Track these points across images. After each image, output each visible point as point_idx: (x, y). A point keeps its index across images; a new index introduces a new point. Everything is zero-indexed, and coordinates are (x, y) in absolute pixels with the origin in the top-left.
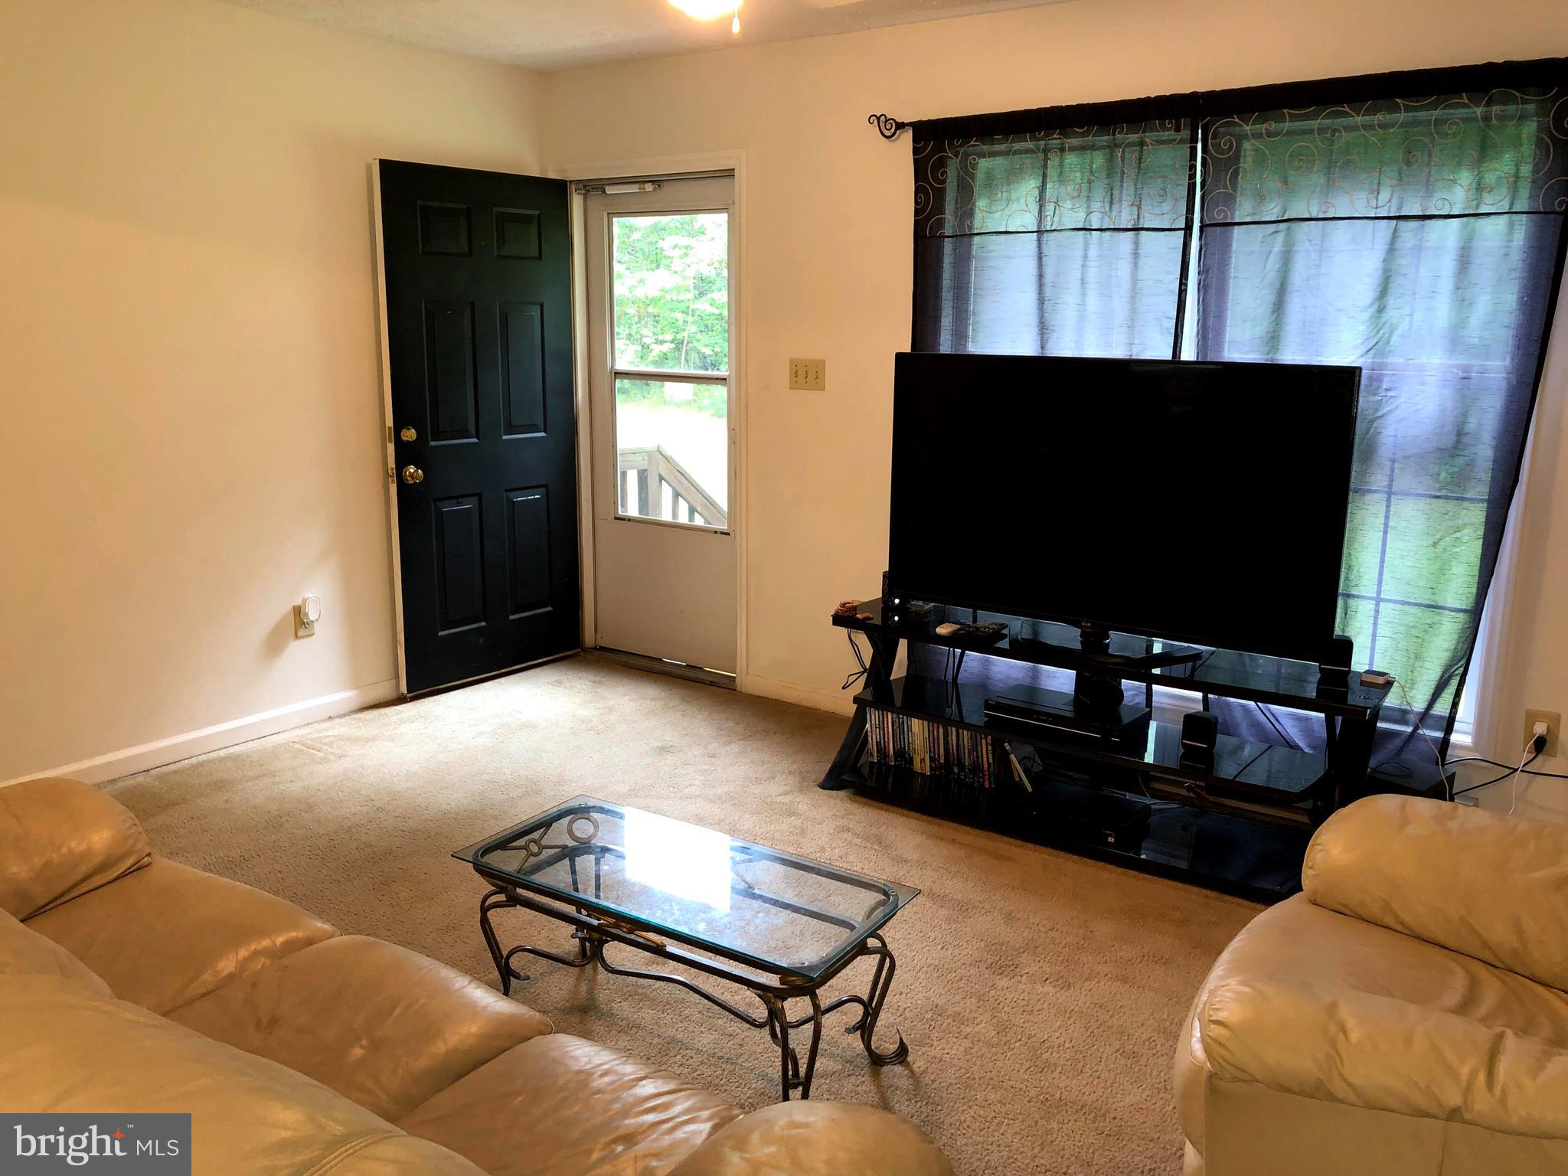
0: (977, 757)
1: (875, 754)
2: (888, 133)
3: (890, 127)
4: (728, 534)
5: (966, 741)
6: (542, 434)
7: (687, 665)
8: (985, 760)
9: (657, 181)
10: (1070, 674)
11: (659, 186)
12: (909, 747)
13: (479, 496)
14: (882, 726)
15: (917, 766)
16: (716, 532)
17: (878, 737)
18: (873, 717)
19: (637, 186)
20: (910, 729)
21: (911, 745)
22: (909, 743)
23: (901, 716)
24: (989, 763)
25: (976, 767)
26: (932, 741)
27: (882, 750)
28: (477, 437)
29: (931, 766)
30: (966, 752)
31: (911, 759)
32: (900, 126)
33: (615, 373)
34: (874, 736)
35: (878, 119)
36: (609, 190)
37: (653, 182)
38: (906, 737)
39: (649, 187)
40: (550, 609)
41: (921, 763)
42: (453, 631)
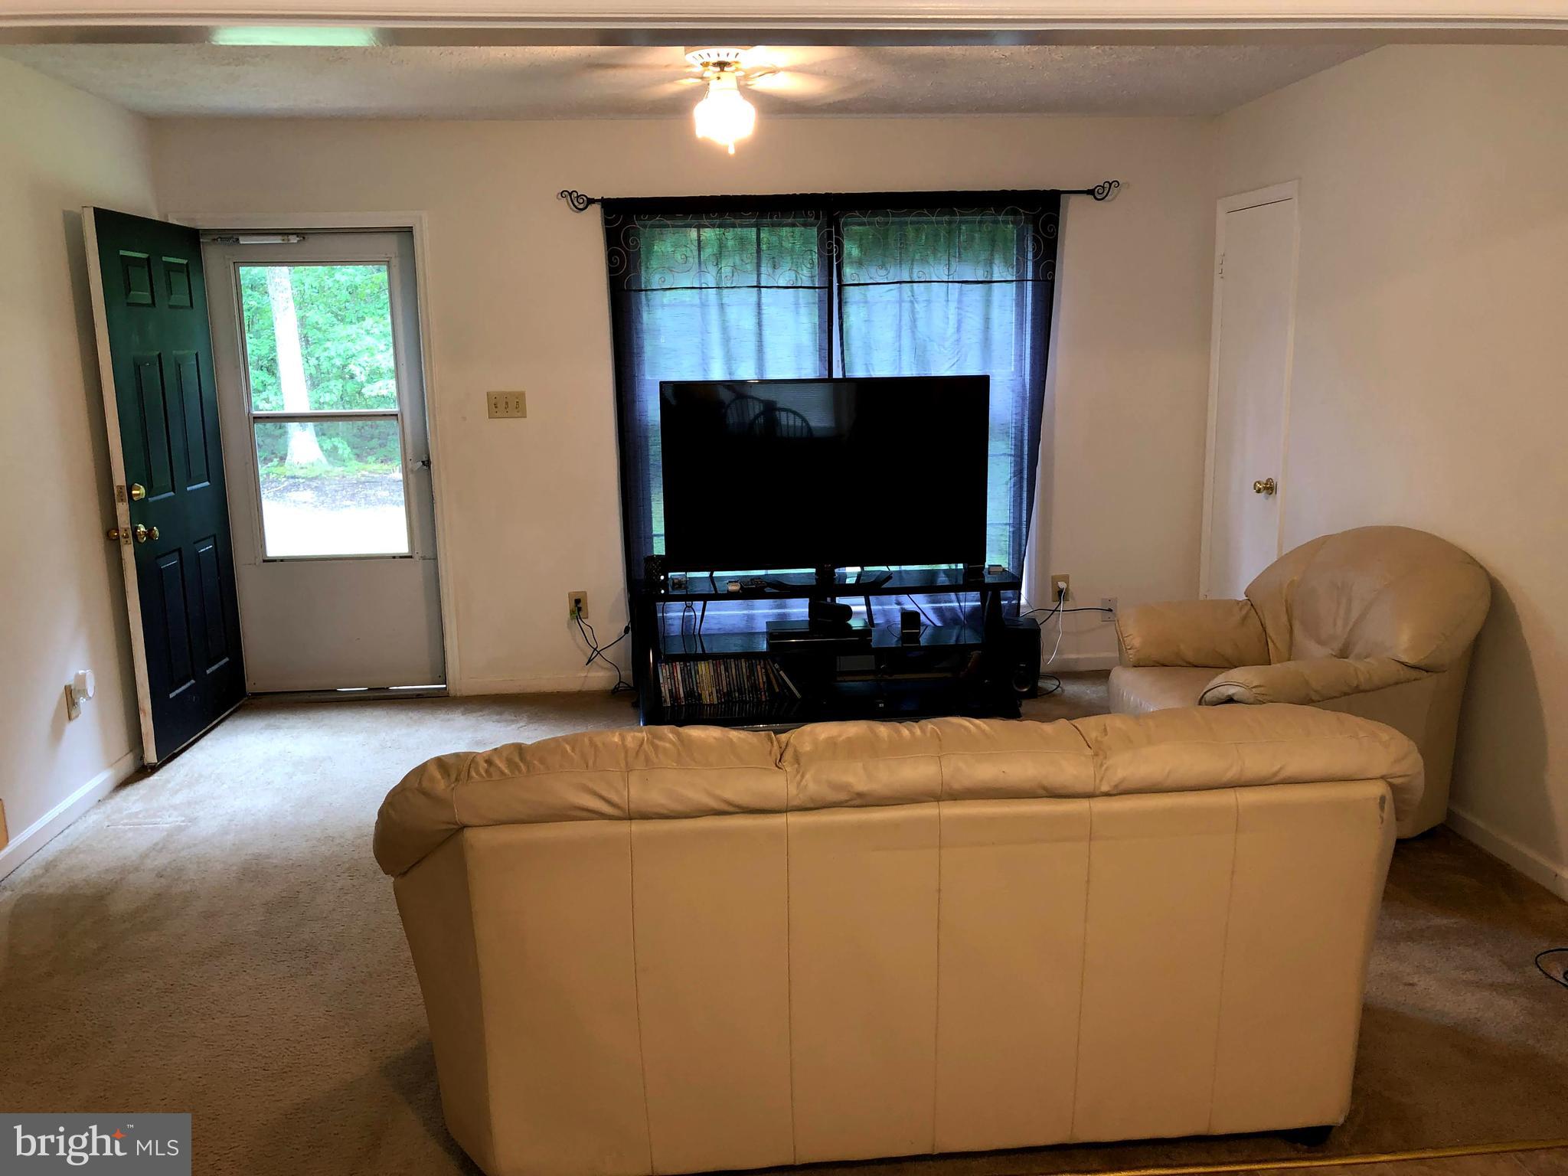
0: (755, 680)
1: (668, 700)
2: (581, 206)
3: (580, 202)
4: (411, 557)
5: (744, 670)
6: (207, 483)
7: (369, 689)
8: (761, 681)
9: (302, 234)
10: (806, 601)
11: (304, 238)
12: (697, 687)
13: (179, 550)
14: (672, 676)
15: (706, 700)
16: (394, 557)
17: (670, 686)
18: (664, 671)
19: (280, 237)
20: (697, 672)
21: (699, 685)
22: (697, 683)
23: (688, 664)
24: (764, 682)
25: (755, 688)
26: (717, 675)
27: (674, 696)
28: (173, 491)
29: (717, 696)
30: (745, 677)
31: (700, 695)
32: (591, 201)
33: (254, 418)
34: (666, 686)
35: (570, 194)
36: (243, 241)
37: (297, 234)
38: (694, 680)
39: (294, 239)
40: (227, 659)
41: (710, 696)
42: (178, 691)
